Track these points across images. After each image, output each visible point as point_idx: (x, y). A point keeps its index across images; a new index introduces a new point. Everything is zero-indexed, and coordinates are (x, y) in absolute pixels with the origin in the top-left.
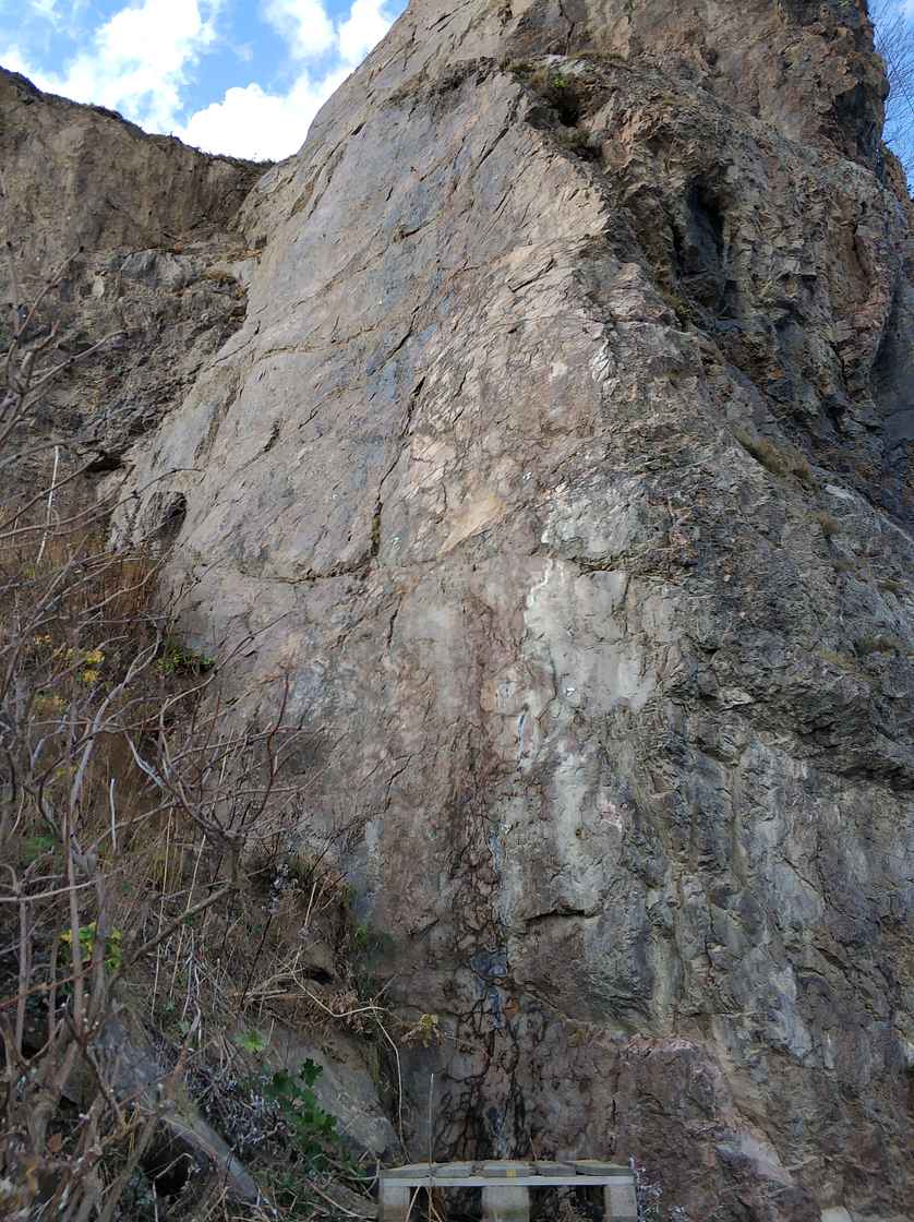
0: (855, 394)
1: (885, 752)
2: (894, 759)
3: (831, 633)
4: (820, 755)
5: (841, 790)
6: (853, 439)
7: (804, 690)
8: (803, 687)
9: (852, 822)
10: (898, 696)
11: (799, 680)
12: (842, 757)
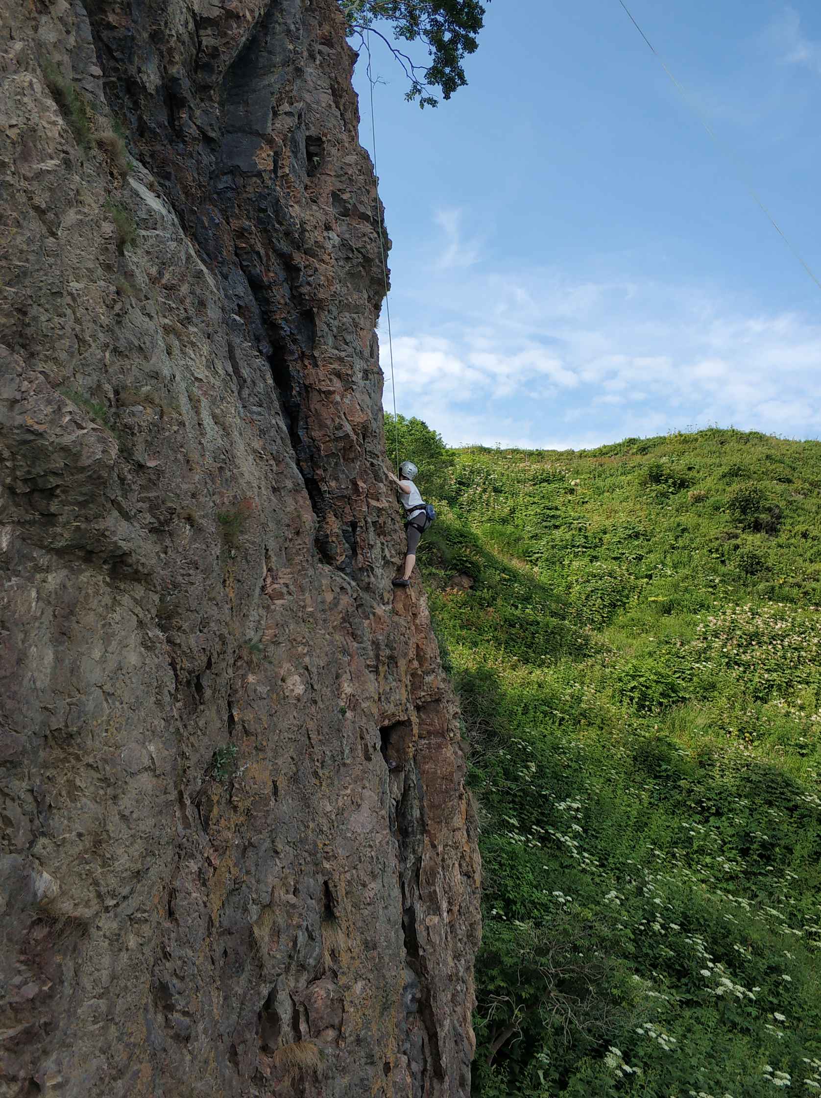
0: (203, 89)
1: (114, 533)
2: (122, 543)
3: (88, 370)
4: (32, 523)
5: (48, 570)
6: (184, 142)
7: (32, 438)
8: (32, 432)
9: (49, 611)
10: (149, 464)
11: (30, 422)
12: (59, 530)
